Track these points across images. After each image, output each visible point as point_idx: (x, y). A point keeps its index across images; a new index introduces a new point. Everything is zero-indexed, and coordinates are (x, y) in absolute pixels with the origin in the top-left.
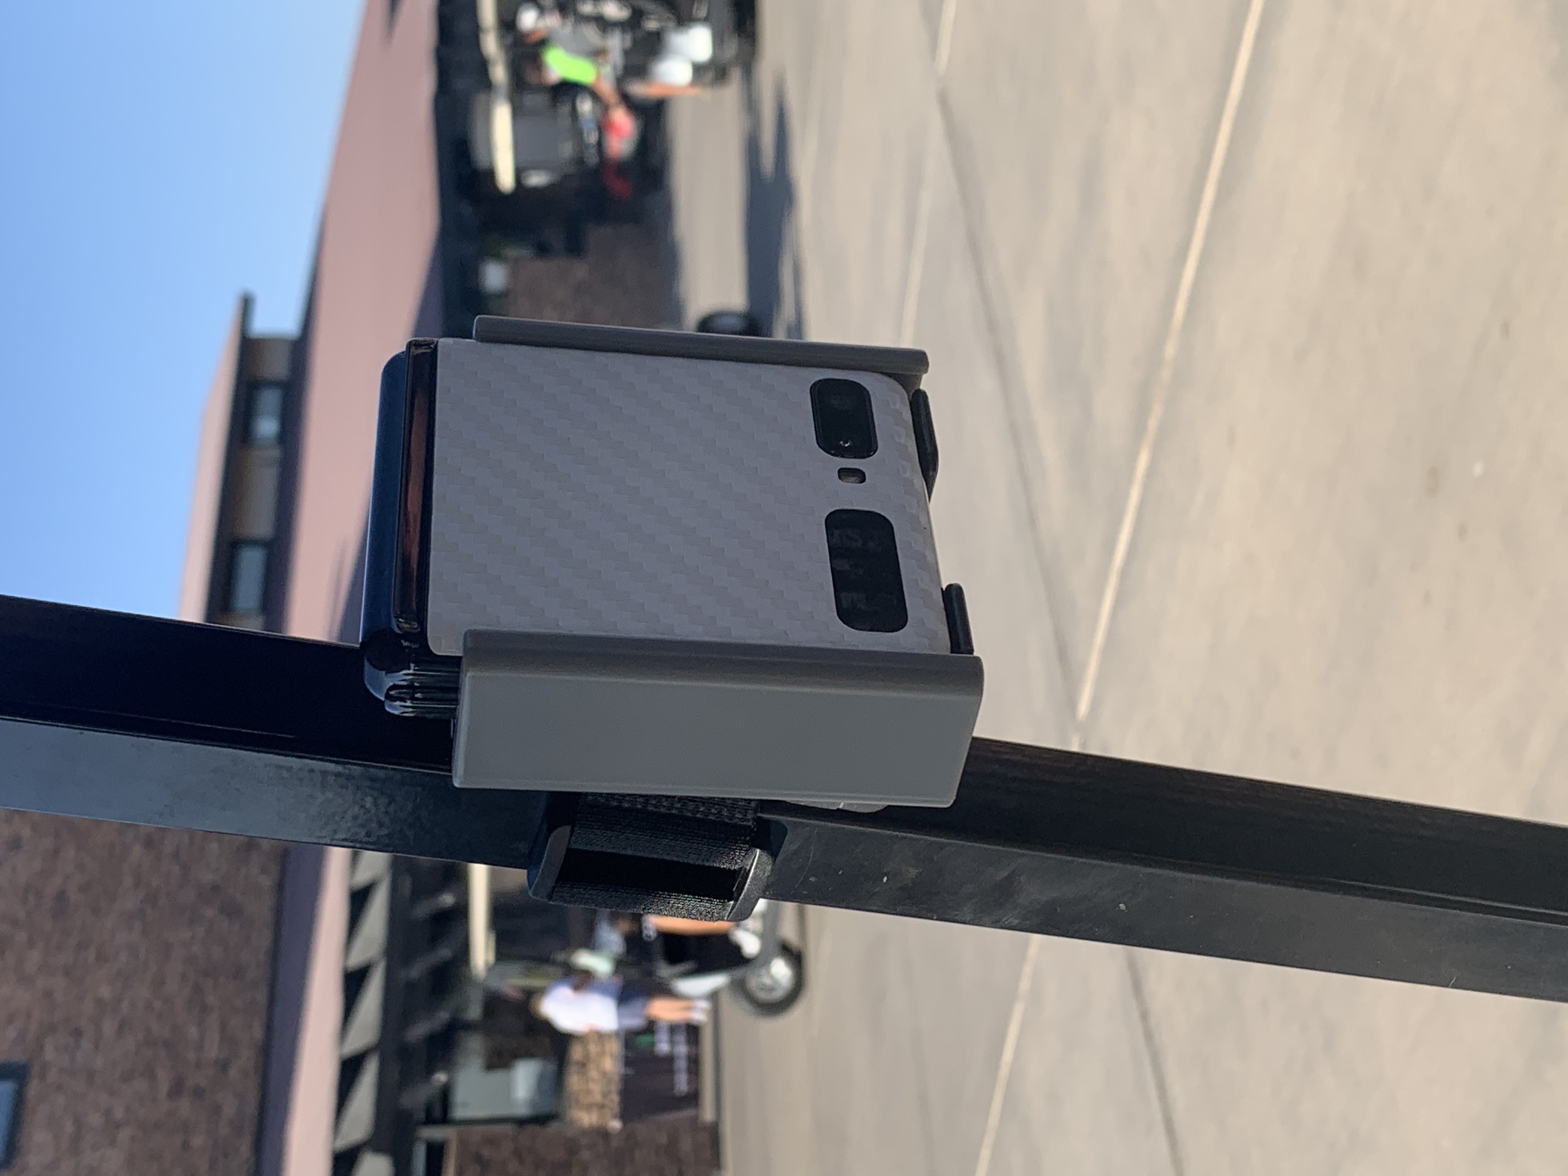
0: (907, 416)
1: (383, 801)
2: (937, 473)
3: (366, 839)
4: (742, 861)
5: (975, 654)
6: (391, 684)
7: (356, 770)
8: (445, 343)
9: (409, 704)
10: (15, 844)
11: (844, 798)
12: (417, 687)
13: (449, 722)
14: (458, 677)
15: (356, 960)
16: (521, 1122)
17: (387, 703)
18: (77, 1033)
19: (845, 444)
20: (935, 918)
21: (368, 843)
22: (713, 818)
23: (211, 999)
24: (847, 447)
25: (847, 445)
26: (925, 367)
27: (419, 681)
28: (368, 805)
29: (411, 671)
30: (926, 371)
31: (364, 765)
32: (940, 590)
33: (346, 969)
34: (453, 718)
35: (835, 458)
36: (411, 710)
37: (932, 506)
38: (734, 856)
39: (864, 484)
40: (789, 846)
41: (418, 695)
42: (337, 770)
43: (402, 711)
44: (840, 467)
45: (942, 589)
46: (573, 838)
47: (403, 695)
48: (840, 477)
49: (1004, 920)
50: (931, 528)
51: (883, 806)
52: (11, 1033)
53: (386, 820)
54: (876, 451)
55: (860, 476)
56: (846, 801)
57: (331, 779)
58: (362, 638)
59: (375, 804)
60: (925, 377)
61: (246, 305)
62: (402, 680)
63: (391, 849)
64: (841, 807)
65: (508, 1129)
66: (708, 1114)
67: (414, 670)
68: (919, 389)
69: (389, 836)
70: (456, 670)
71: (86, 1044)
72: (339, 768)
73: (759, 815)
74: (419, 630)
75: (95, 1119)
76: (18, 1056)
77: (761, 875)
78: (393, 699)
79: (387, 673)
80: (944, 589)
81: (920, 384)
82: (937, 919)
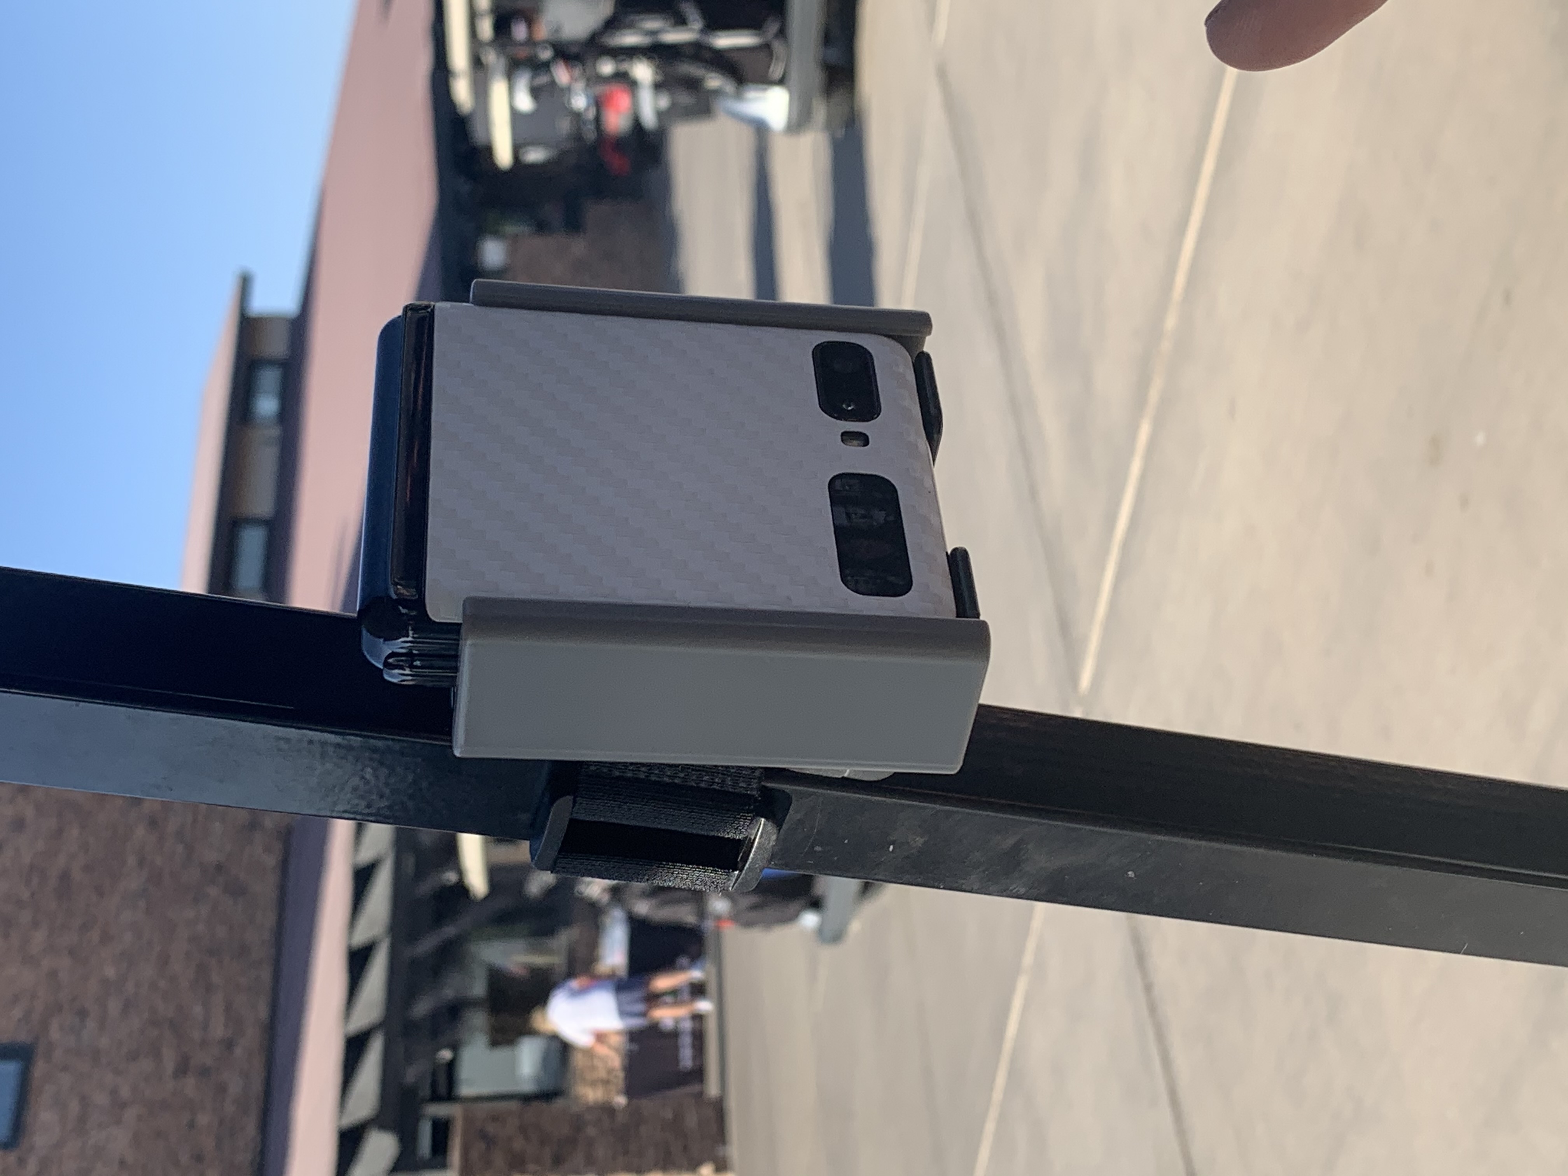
0: (911, 377)
1: (384, 771)
2: (941, 435)
3: (367, 811)
4: (746, 830)
5: (982, 618)
6: (390, 652)
7: (355, 741)
8: (442, 307)
9: (407, 672)
10: (19, 824)
11: (851, 765)
12: (415, 655)
13: (449, 690)
14: (458, 645)
15: (360, 938)
16: (526, 1099)
17: (386, 671)
18: (82, 1014)
19: (848, 407)
20: (942, 887)
21: (368, 814)
22: (717, 788)
23: (216, 978)
24: (850, 410)
25: (850, 408)
26: (928, 329)
27: (417, 648)
28: (368, 776)
29: (410, 639)
30: (930, 333)
31: (365, 736)
32: (945, 553)
33: (350, 947)
34: (453, 686)
35: (838, 421)
36: (410, 678)
37: (936, 470)
38: (738, 825)
39: (866, 447)
40: (793, 816)
41: (418, 663)
42: (336, 741)
43: (400, 680)
44: (843, 431)
45: (947, 553)
46: (577, 806)
47: (401, 663)
48: (842, 440)
49: (1011, 888)
50: (935, 492)
51: (890, 772)
52: (17, 1013)
53: (387, 791)
54: (879, 414)
55: (864, 440)
56: (851, 769)
57: (331, 750)
58: (360, 606)
59: (377, 777)
60: (928, 339)
61: (245, 284)
62: (402, 648)
63: (391, 821)
64: (846, 775)
65: (513, 1105)
66: (712, 1089)
67: (413, 637)
68: (923, 353)
69: (390, 807)
70: (457, 637)
71: (91, 1024)
72: (338, 739)
73: (763, 783)
74: (417, 597)
75: (101, 1099)
76: (23, 1037)
77: (766, 845)
78: (391, 667)
79: (385, 640)
80: (949, 552)
81: (923, 346)
82: (944, 888)
